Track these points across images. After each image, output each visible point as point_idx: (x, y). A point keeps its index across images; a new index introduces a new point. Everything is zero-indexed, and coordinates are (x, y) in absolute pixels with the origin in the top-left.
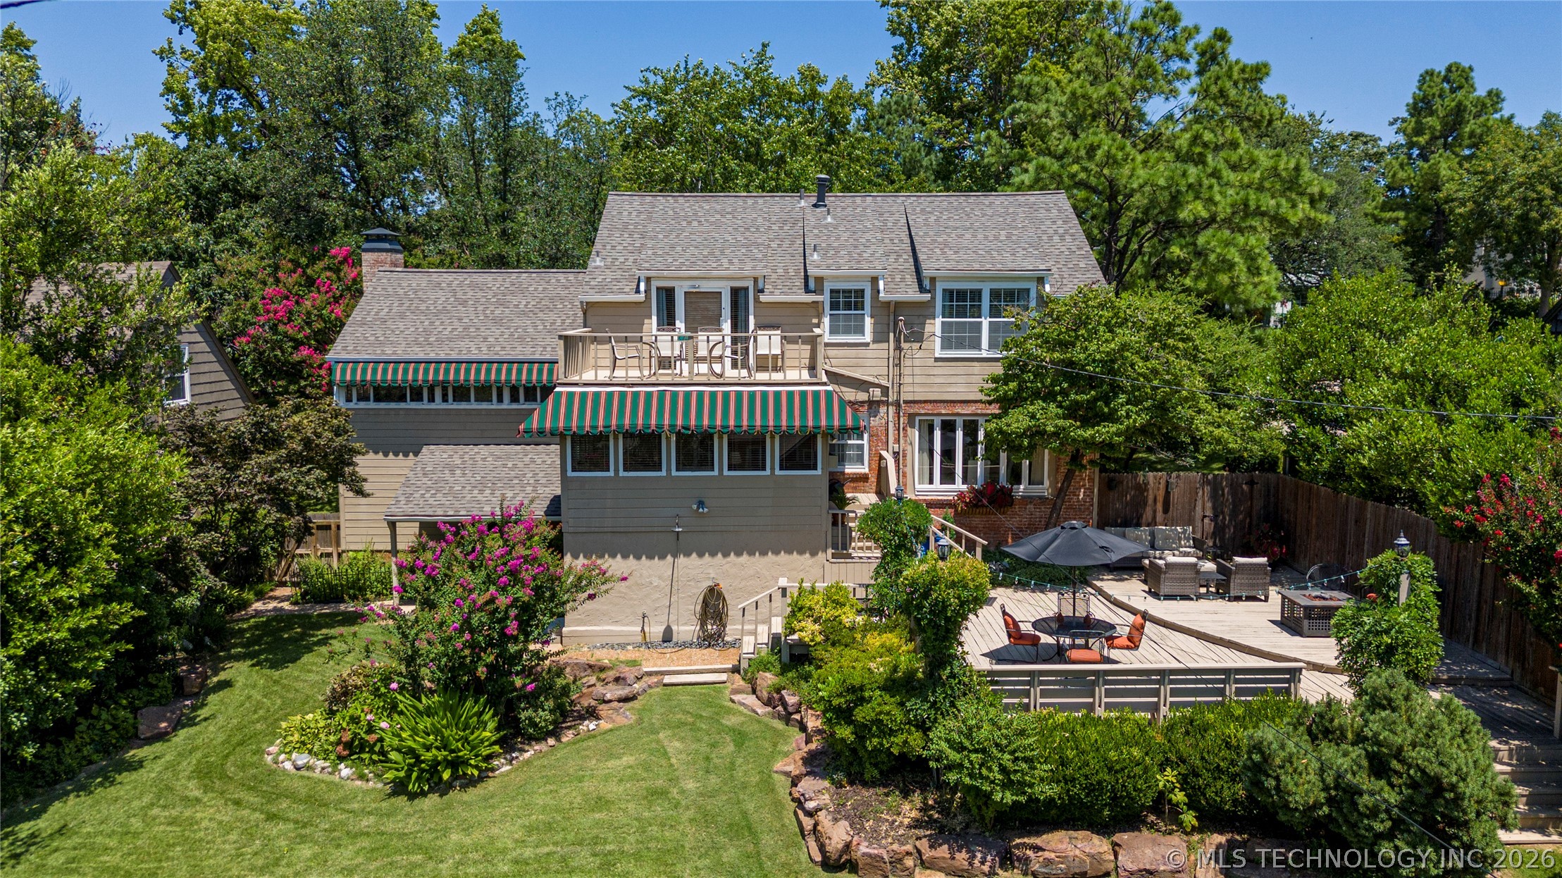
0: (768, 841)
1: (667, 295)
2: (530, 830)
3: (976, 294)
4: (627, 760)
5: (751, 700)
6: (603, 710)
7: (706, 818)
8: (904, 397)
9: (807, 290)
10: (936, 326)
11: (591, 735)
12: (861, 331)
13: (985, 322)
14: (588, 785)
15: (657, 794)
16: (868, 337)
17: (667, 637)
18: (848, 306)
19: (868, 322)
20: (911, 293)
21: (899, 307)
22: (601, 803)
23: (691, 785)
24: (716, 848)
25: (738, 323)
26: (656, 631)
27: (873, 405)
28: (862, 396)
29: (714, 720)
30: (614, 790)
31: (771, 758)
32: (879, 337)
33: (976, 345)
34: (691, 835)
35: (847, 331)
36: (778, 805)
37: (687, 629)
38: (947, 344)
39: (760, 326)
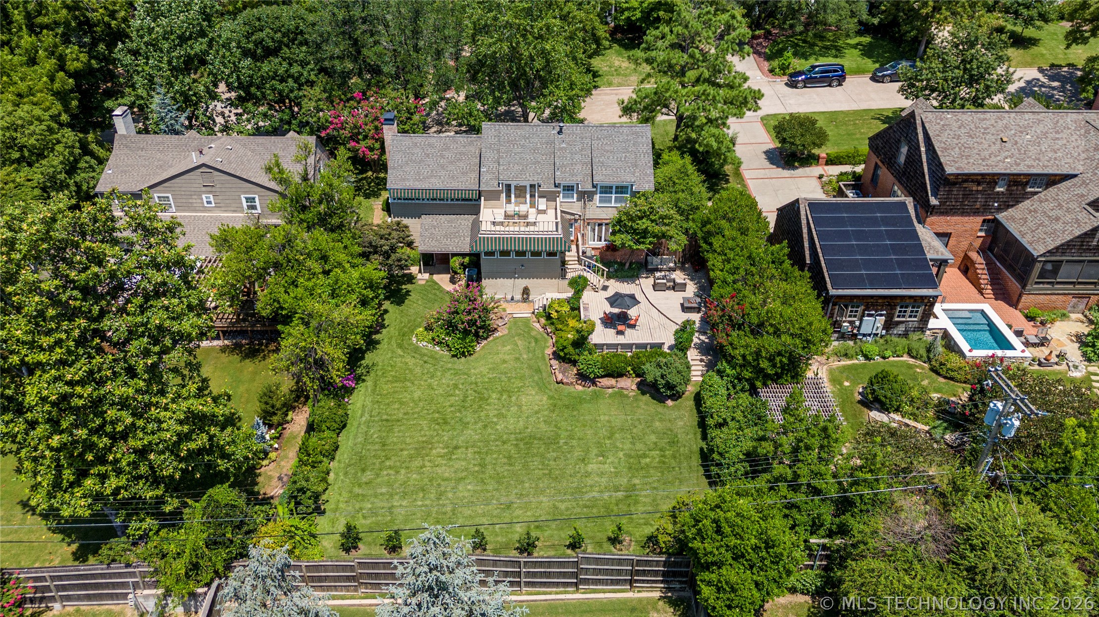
0: (544, 374)
1: (508, 187)
2: (490, 369)
3: (611, 187)
4: (509, 347)
5: (537, 325)
6: (499, 329)
7: (530, 367)
8: (587, 217)
9: (556, 186)
10: (597, 197)
11: (497, 338)
12: (573, 197)
13: (613, 196)
14: (501, 356)
15: (517, 359)
16: (575, 200)
17: (512, 299)
18: (568, 190)
19: (575, 195)
20: (589, 188)
21: (585, 192)
22: (505, 362)
23: (525, 356)
24: (533, 376)
25: (532, 196)
26: (509, 297)
27: (576, 221)
28: (572, 217)
29: (529, 333)
30: (507, 357)
31: (544, 348)
32: (579, 200)
33: (610, 202)
34: (527, 372)
35: (568, 197)
36: (546, 364)
37: (518, 297)
38: (601, 201)
39: (539, 197)
